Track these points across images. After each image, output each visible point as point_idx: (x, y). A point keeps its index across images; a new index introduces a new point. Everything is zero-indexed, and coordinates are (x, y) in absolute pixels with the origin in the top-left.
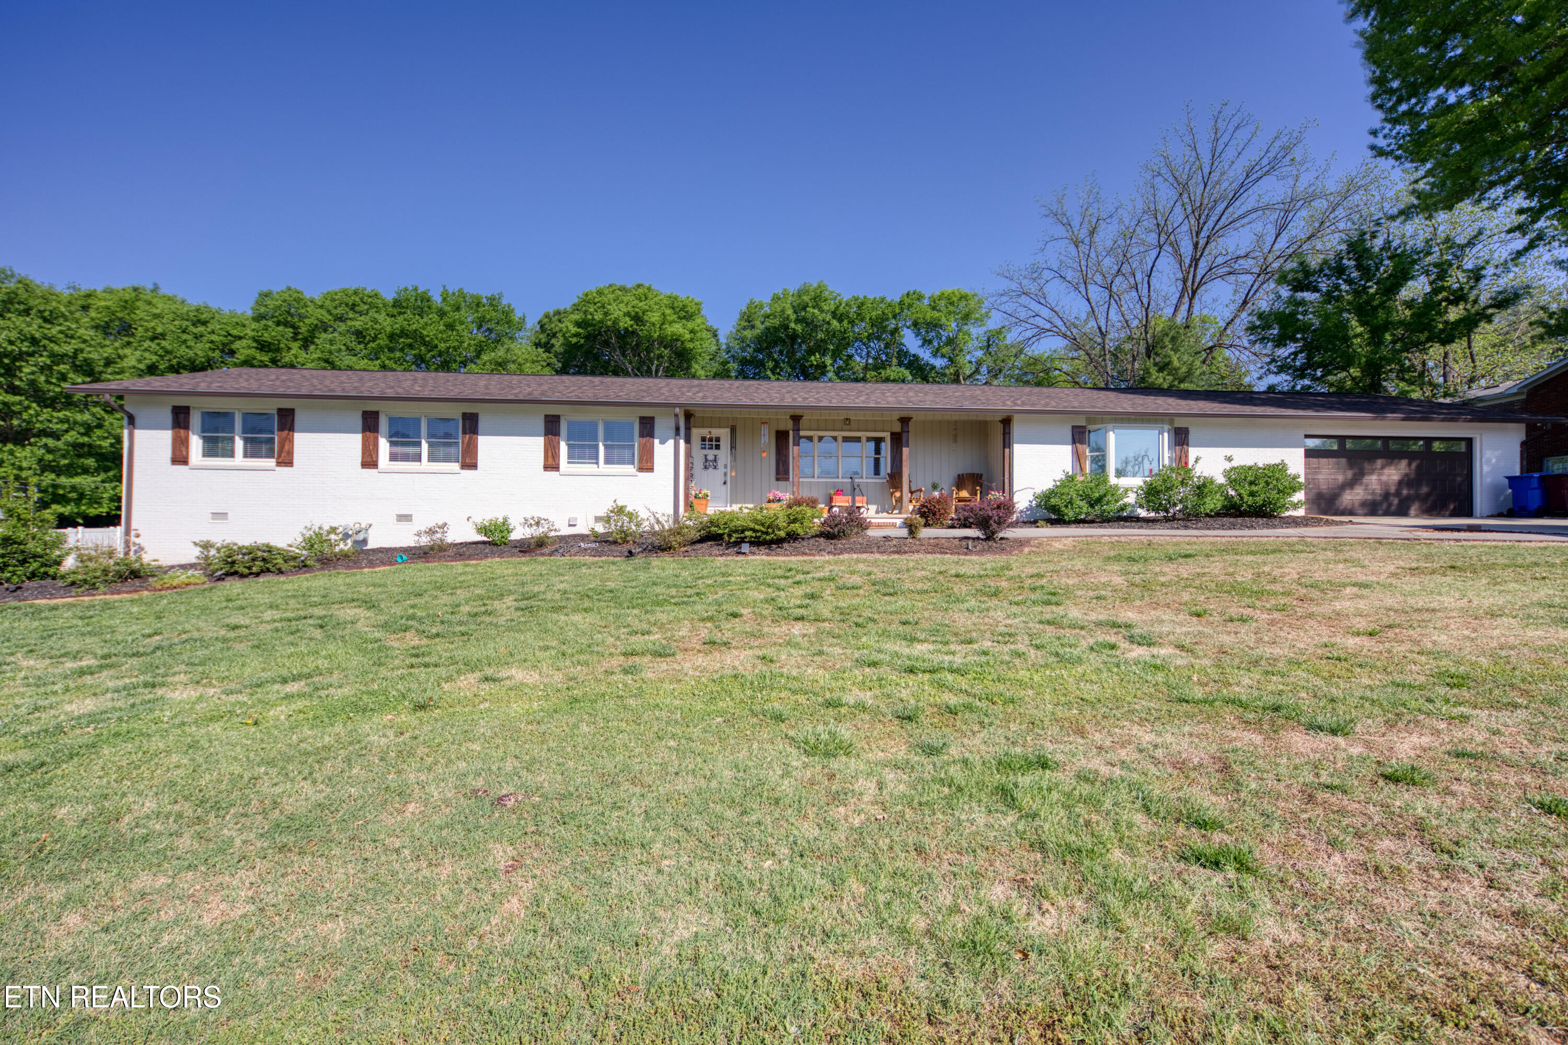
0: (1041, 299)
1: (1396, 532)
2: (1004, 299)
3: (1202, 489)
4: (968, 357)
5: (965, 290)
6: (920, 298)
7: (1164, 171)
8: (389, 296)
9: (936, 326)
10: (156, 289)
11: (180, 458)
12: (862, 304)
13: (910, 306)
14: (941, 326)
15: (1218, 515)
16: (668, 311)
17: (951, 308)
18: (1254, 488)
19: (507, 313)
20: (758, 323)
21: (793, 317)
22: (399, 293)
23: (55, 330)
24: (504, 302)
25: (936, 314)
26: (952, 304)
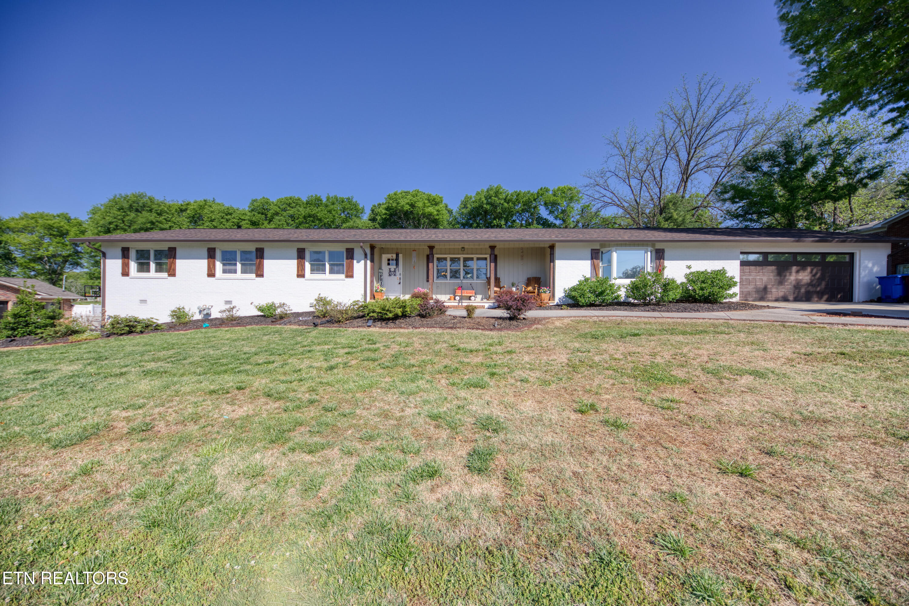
0: (606, 188)
1: (798, 316)
2: (587, 188)
3: (667, 286)
4: (572, 219)
5: (570, 186)
6: (547, 190)
7: (671, 113)
8: (304, 200)
9: (556, 204)
10: (214, 200)
11: (125, 273)
12: (519, 194)
13: (542, 195)
14: (559, 204)
15: (678, 301)
16: (426, 202)
17: (563, 195)
18: (704, 285)
19: (355, 205)
20: (468, 206)
21: (485, 202)
22: (308, 198)
23: (161, 219)
24: (354, 200)
25: (555, 198)
26: (564, 193)
